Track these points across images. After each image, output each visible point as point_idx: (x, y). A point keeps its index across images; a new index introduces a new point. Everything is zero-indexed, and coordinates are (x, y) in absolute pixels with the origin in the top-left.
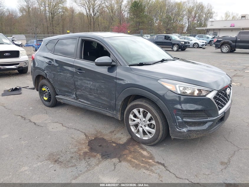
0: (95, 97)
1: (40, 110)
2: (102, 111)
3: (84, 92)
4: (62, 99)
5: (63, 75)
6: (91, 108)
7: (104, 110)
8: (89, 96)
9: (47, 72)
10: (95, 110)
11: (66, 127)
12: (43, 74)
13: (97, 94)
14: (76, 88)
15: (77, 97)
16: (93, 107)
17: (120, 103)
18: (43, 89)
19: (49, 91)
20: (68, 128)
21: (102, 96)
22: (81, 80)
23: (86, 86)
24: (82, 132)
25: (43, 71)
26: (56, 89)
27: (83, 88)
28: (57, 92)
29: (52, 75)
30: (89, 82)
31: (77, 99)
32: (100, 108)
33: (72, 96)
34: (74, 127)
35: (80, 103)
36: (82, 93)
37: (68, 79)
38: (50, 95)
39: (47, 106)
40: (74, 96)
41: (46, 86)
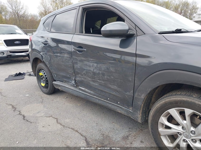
0: (99, 84)
1: (36, 98)
2: (110, 106)
3: (85, 77)
4: (59, 86)
5: (60, 56)
6: (94, 99)
7: (113, 105)
8: (92, 83)
9: (43, 54)
10: (100, 102)
11: (61, 125)
12: (39, 56)
13: (103, 80)
14: (76, 73)
15: (77, 84)
16: (97, 98)
17: (143, 96)
18: (41, 74)
19: (46, 76)
20: (64, 126)
21: (111, 84)
22: (81, 61)
23: (88, 69)
24: (82, 135)
25: (39, 52)
26: (53, 74)
27: (84, 72)
28: (54, 77)
29: (48, 56)
30: (91, 64)
31: (77, 87)
32: (107, 100)
33: (71, 82)
34: (71, 126)
35: (81, 91)
36: (83, 79)
37: (65, 61)
38: (47, 81)
39: (44, 93)
40: (73, 82)
41: (43, 71)
